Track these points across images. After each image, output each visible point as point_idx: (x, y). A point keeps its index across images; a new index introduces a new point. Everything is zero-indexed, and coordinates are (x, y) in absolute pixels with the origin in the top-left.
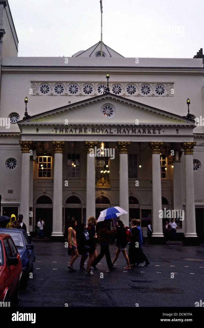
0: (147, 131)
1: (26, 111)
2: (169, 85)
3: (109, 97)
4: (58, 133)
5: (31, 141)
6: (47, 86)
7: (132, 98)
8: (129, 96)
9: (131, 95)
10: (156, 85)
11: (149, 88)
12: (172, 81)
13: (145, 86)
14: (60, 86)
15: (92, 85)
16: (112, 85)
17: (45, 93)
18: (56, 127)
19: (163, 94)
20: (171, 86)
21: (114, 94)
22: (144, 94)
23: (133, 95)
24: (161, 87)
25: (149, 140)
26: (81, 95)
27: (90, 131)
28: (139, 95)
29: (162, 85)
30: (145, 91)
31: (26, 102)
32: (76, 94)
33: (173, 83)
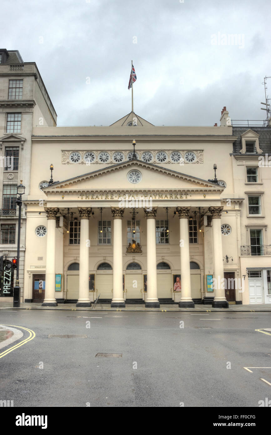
0: (174, 197)
1: (52, 178)
2: (199, 152)
3: (135, 163)
4: (84, 199)
5: (56, 208)
6: (78, 155)
7: (162, 165)
8: (159, 163)
9: (161, 162)
10: (186, 153)
11: (179, 155)
12: (202, 149)
13: (175, 154)
14: (91, 154)
15: (122, 153)
16: (142, 152)
17: (75, 161)
18: (82, 193)
19: (193, 161)
20: (200, 153)
21: (145, 161)
22: (175, 161)
23: (163, 162)
24: (191, 154)
25: (176, 205)
26: (111, 163)
27: (116, 197)
28: (169, 162)
29: (192, 152)
30: (175, 158)
31: (52, 169)
32: (107, 162)
33: (203, 151)
